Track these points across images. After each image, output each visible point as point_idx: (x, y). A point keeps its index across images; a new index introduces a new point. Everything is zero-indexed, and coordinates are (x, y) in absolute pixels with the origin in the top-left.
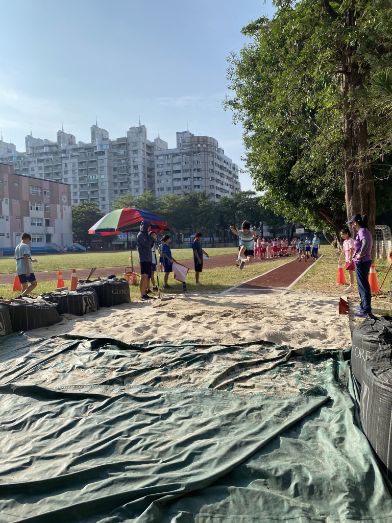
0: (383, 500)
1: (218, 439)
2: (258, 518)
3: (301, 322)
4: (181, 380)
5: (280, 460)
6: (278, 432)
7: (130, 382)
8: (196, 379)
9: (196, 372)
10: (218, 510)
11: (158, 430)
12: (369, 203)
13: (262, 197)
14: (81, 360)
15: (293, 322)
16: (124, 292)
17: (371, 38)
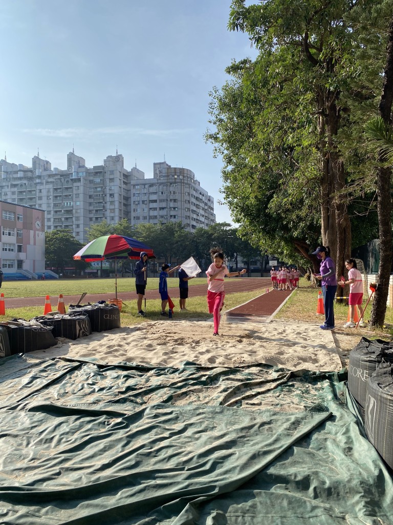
1: (237, 450)
2: (285, 517)
3: (293, 348)
4: (191, 398)
5: (297, 467)
6: (291, 443)
8: (205, 397)
9: (204, 390)
10: (248, 510)
11: (179, 443)
12: (345, 237)
13: (237, 229)
15: (285, 347)
16: (115, 317)
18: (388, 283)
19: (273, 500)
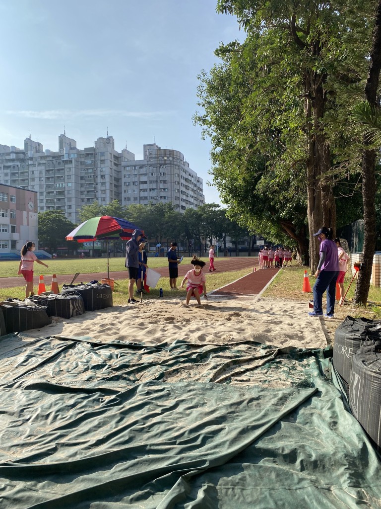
0: (377, 471)
1: (226, 425)
2: (273, 489)
3: (279, 325)
4: (182, 375)
5: (284, 441)
6: (279, 418)
8: (196, 374)
9: (195, 368)
10: (238, 483)
11: (170, 419)
13: (225, 209)
15: (272, 325)
16: (107, 296)
18: (372, 263)
19: (262, 473)
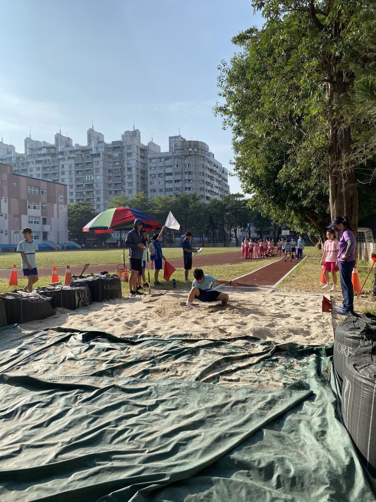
0: (363, 492)
1: (203, 431)
3: (286, 319)
4: (169, 372)
5: (263, 452)
6: (262, 425)
7: (119, 374)
8: (182, 373)
9: (183, 365)
10: (202, 500)
11: (145, 421)
12: (352, 207)
14: (72, 352)
15: (278, 318)
17: (355, 48)
